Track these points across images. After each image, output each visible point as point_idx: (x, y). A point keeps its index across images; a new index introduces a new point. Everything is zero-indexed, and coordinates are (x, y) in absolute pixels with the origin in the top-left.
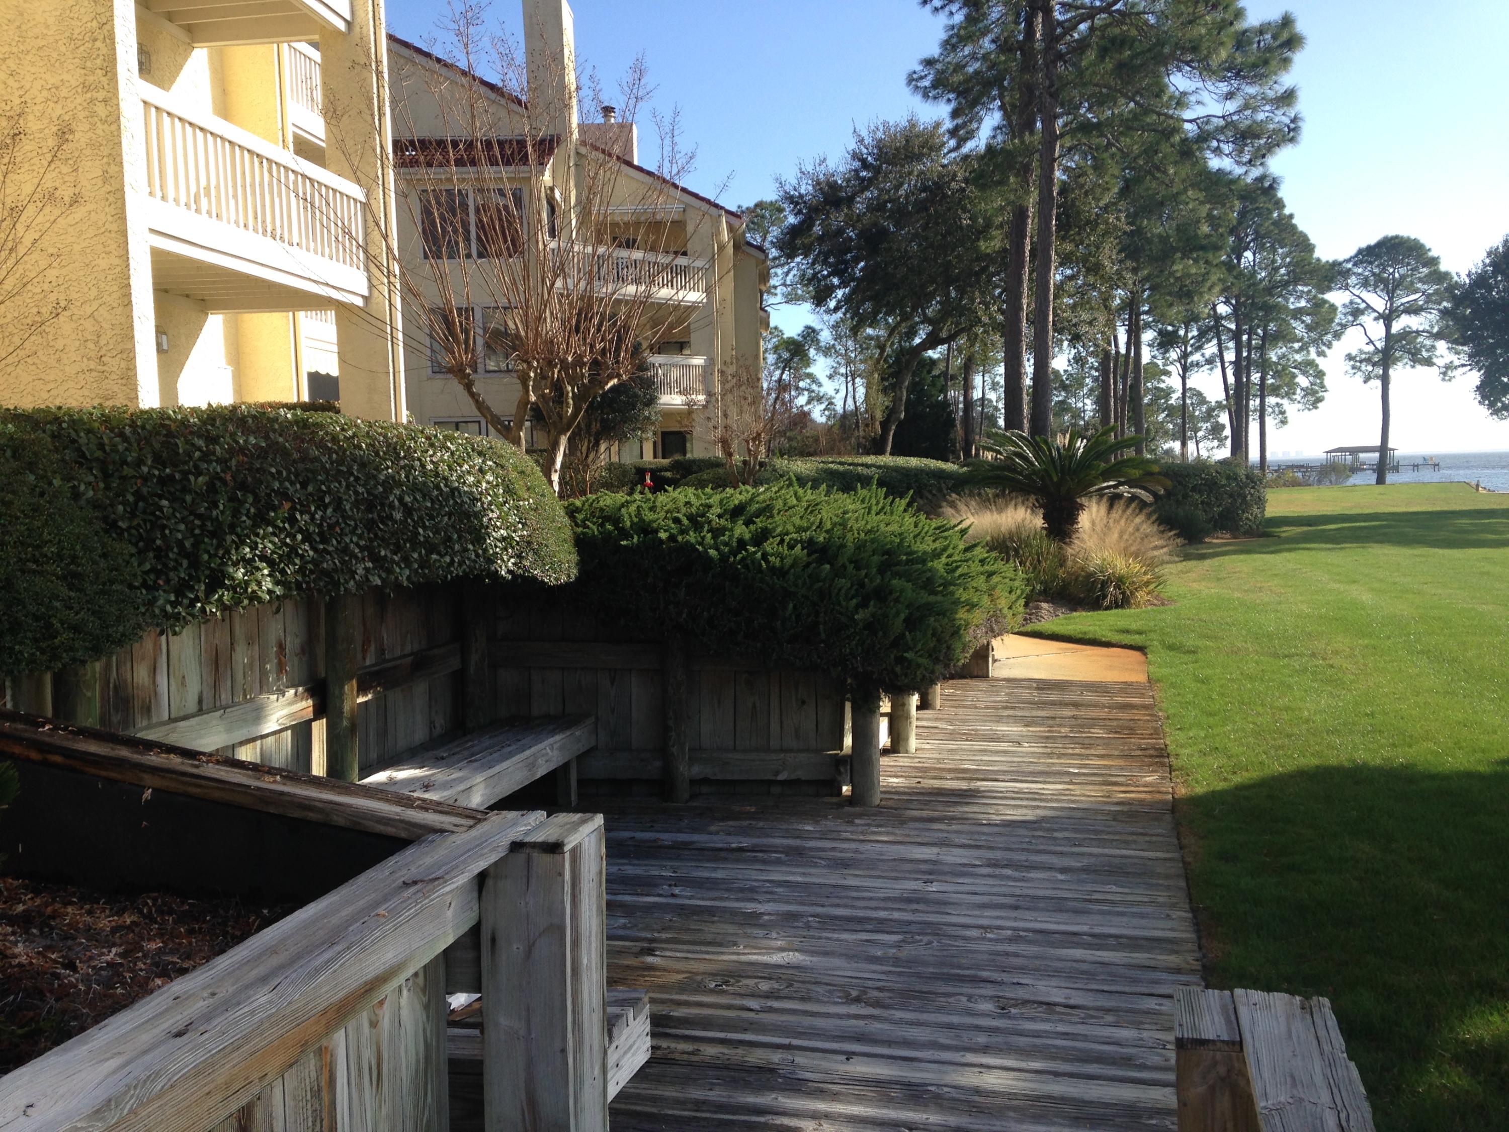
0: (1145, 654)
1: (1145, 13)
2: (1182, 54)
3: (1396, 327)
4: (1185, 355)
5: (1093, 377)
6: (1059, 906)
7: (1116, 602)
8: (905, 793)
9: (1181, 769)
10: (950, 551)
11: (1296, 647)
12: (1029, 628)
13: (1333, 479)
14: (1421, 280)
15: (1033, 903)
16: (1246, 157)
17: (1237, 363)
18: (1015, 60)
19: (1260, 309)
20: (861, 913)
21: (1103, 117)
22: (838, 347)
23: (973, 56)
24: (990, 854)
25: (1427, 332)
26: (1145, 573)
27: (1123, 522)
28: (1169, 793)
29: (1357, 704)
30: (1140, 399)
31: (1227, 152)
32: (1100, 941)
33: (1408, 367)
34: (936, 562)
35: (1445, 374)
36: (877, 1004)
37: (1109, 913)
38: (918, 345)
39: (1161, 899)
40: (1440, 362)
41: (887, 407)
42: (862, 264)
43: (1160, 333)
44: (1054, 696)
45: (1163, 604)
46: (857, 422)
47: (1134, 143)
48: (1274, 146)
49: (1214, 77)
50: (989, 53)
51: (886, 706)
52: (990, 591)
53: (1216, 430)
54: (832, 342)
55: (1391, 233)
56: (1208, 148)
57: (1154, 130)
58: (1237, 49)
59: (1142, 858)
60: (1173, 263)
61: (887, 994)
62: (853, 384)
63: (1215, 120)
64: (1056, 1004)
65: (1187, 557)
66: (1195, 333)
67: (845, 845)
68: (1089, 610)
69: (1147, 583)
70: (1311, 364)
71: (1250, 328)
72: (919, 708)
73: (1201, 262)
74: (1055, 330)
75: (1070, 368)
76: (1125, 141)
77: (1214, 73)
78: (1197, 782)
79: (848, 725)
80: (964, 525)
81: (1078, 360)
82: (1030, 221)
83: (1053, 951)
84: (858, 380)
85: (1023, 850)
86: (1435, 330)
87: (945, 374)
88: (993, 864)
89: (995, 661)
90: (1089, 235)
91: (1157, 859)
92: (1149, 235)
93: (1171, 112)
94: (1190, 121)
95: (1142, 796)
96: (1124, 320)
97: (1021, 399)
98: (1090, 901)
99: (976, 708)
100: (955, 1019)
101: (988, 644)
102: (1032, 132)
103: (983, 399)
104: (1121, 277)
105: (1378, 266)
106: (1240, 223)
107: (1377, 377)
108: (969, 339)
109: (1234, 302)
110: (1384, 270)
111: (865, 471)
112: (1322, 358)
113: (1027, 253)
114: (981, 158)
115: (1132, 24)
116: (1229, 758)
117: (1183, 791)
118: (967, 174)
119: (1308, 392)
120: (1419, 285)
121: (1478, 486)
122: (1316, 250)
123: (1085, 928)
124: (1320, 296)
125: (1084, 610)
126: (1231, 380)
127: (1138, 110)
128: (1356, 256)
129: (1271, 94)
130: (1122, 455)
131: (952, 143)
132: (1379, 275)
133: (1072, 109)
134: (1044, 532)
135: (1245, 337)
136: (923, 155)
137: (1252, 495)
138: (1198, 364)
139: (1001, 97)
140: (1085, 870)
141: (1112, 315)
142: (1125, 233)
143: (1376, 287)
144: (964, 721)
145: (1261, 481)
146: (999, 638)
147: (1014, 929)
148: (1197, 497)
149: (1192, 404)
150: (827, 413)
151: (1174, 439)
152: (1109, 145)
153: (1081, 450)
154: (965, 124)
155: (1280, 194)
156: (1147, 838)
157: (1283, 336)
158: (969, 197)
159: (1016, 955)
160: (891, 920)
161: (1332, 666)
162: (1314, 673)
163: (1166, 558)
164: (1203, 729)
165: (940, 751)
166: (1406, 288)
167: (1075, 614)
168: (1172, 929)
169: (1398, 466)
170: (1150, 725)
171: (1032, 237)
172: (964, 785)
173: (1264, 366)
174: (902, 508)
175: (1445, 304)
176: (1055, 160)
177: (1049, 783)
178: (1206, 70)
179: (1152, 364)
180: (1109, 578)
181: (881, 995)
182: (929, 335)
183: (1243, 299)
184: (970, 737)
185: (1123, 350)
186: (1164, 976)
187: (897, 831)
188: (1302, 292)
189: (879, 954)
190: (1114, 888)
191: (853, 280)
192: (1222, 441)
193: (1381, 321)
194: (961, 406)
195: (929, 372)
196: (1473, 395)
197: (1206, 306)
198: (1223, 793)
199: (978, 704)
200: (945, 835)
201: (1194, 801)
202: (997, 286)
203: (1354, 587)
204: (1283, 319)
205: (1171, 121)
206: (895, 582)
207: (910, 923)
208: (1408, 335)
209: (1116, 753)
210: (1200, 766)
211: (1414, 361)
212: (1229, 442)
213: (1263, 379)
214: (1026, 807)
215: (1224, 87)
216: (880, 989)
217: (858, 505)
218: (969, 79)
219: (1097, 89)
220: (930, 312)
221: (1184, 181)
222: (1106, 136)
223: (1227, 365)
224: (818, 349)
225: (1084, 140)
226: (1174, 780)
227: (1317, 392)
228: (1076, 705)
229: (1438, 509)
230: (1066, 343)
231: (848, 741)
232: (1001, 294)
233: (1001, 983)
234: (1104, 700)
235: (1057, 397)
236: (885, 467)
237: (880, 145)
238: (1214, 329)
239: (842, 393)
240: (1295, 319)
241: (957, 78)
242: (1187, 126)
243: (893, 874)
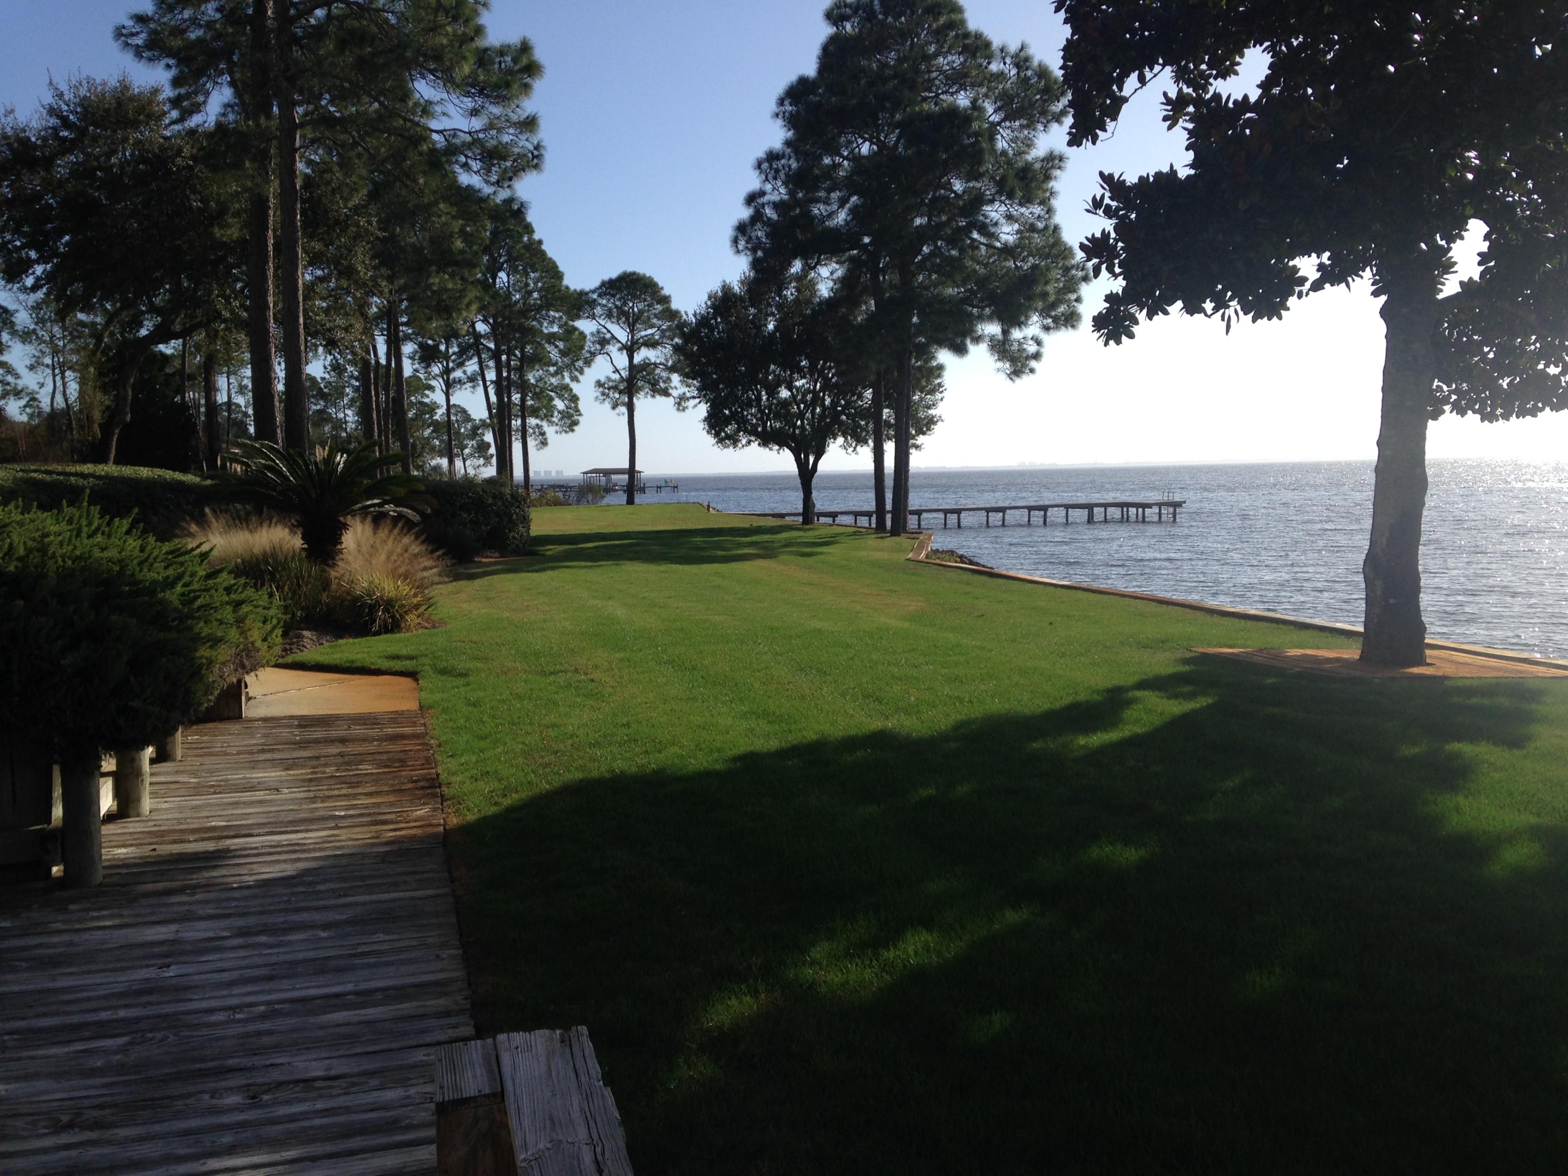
0: (417, 680)
1: (384, 11)
2: (425, 61)
3: (637, 359)
4: (447, 371)
5: (353, 386)
6: (320, 967)
7: (386, 626)
8: (136, 865)
9: (453, 798)
10: (187, 579)
11: (561, 664)
12: (289, 659)
13: (590, 498)
14: (656, 316)
15: (290, 970)
16: (494, 178)
17: (498, 383)
18: (244, 34)
19: (517, 330)
20: (75, 1019)
21: (346, 113)
22: (41, 333)
23: (194, 21)
24: (240, 922)
25: (663, 364)
26: (415, 595)
27: (390, 542)
28: (440, 825)
29: (614, 715)
30: (404, 413)
31: (475, 169)
32: (365, 998)
33: (649, 396)
34: (168, 592)
35: (679, 404)
36: (96, 1125)
37: (375, 965)
38: (145, 337)
39: (430, 940)
40: (675, 393)
41: (108, 408)
42: (67, 238)
43: (421, 345)
44: (319, 734)
45: (434, 627)
46: (70, 423)
47: (381, 144)
48: (519, 171)
49: (458, 91)
50: (215, 21)
51: (109, 764)
52: (240, 621)
53: (482, 448)
54: (32, 327)
55: (630, 269)
56: (457, 162)
57: (400, 135)
58: (479, 67)
59: (412, 898)
60: (429, 276)
61: (107, 1111)
62: (63, 378)
63: (462, 134)
64: (315, 1079)
65: (457, 577)
66: (456, 349)
67: (55, 939)
68: (356, 637)
69: (417, 607)
70: (566, 388)
71: (509, 348)
72: (153, 761)
73: (457, 278)
74: (308, 334)
75: (327, 376)
76: (372, 142)
77: (458, 86)
78: (469, 810)
79: (57, 792)
80: (205, 548)
81: (337, 368)
82: (271, 212)
83: (312, 1020)
84: (68, 373)
85: (281, 911)
86: (670, 363)
87: (181, 372)
88: (243, 932)
89: (249, 699)
90: (339, 236)
91: (426, 898)
92: (403, 244)
93: (417, 119)
94: (437, 132)
95: (413, 832)
96: (382, 330)
97: (273, 406)
98: (355, 956)
99: (226, 754)
100: (193, 1123)
101: (239, 681)
102: (269, 115)
103: (229, 403)
104: (377, 285)
105: (619, 300)
106: (493, 242)
107: (624, 404)
108: (208, 335)
109: (491, 321)
110: (625, 304)
111: (81, 482)
112: (575, 383)
113: (271, 248)
114: (210, 135)
115: (371, 20)
116: (500, 780)
117: (455, 821)
118: (195, 151)
119: (565, 415)
120: (655, 321)
121: (709, 506)
122: (565, 278)
123: (350, 987)
124: (571, 323)
125: (350, 636)
126: (493, 398)
127: (383, 111)
128: (600, 287)
129: (514, 118)
130: (388, 472)
131: (175, 114)
132: (621, 308)
133: (314, 98)
134: (304, 554)
135: (504, 357)
136: (140, 122)
137: (517, 515)
138: (460, 381)
139: (231, 74)
140: (348, 922)
141: (369, 323)
142: (378, 238)
143: (619, 319)
144: (211, 772)
145: (525, 500)
146: (252, 674)
147: (267, 1003)
148: (465, 515)
149: (457, 421)
150: (28, 410)
151: (441, 456)
152: (355, 144)
153: (341, 465)
154: (187, 96)
155: (530, 218)
156: (418, 877)
157: (539, 359)
158: (197, 177)
159: (270, 1033)
160: (116, 1021)
161: (593, 681)
162: (577, 688)
163: (436, 579)
164: (474, 753)
165: (181, 809)
166: (644, 323)
167: (341, 641)
168: (442, 971)
169: (644, 488)
170: (422, 755)
171: (274, 231)
172: (210, 846)
173: (524, 387)
174: (124, 529)
175: (677, 340)
176: (296, 150)
177: (311, 831)
178: (449, 81)
179: (414, 377)
180: (377, 601)
181: (101, 1113)
182: (157, 327)
183: (500, 320)
184: (217, 789)
185: (383, 361)
186: (434, 1022)
187: (125, 912)
188: (554, 317)
189: (98, 1064)
190: (382, 937)
191: (57, 255)
192: (488, 459)
193: (625, 352)
194: (203, 409)
195: (161, 369)
196: (702, 425)
197: (465, 323)
198: (495, 817)
199: (229, 750)
200: (186, 908)
201: (465, 830)
202: (238, 280)
203: (611, 603)
204: (538, 342)
205: (418, 129)
206: (114, 618)
207: (138, 1020)
208: (646, 366)
209: (386, 789)
210: (471, 792)
211: (654, 391)
212: (494, 460)
213: (523, 400)
214: (285, 861)
215: (469, 103)
216: (100, 1107)
217: (64, 526)
218: (191, 45)
219: (338, 82)
220: (157, 301)
221: (434, 192)
222: (350, 133)
223: (488, 383)
224: (14, 333)
225: (327, 133)
226: (446, 810)
227: (572, 416)
228: (343, 741)
229: (678, 527)
230: (321, 349)
231: (58, 812)
232: (243, 289)
233: (253, 1068)
234: (374, 732)
235: (315, 406)
236: (107, 478)
237: (84, 103)
238: (473, 347)
239: (49, 387)
240: (550, 343)
241: (176, 43)
242: (435, 137)
243: (119, 965)
